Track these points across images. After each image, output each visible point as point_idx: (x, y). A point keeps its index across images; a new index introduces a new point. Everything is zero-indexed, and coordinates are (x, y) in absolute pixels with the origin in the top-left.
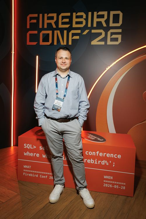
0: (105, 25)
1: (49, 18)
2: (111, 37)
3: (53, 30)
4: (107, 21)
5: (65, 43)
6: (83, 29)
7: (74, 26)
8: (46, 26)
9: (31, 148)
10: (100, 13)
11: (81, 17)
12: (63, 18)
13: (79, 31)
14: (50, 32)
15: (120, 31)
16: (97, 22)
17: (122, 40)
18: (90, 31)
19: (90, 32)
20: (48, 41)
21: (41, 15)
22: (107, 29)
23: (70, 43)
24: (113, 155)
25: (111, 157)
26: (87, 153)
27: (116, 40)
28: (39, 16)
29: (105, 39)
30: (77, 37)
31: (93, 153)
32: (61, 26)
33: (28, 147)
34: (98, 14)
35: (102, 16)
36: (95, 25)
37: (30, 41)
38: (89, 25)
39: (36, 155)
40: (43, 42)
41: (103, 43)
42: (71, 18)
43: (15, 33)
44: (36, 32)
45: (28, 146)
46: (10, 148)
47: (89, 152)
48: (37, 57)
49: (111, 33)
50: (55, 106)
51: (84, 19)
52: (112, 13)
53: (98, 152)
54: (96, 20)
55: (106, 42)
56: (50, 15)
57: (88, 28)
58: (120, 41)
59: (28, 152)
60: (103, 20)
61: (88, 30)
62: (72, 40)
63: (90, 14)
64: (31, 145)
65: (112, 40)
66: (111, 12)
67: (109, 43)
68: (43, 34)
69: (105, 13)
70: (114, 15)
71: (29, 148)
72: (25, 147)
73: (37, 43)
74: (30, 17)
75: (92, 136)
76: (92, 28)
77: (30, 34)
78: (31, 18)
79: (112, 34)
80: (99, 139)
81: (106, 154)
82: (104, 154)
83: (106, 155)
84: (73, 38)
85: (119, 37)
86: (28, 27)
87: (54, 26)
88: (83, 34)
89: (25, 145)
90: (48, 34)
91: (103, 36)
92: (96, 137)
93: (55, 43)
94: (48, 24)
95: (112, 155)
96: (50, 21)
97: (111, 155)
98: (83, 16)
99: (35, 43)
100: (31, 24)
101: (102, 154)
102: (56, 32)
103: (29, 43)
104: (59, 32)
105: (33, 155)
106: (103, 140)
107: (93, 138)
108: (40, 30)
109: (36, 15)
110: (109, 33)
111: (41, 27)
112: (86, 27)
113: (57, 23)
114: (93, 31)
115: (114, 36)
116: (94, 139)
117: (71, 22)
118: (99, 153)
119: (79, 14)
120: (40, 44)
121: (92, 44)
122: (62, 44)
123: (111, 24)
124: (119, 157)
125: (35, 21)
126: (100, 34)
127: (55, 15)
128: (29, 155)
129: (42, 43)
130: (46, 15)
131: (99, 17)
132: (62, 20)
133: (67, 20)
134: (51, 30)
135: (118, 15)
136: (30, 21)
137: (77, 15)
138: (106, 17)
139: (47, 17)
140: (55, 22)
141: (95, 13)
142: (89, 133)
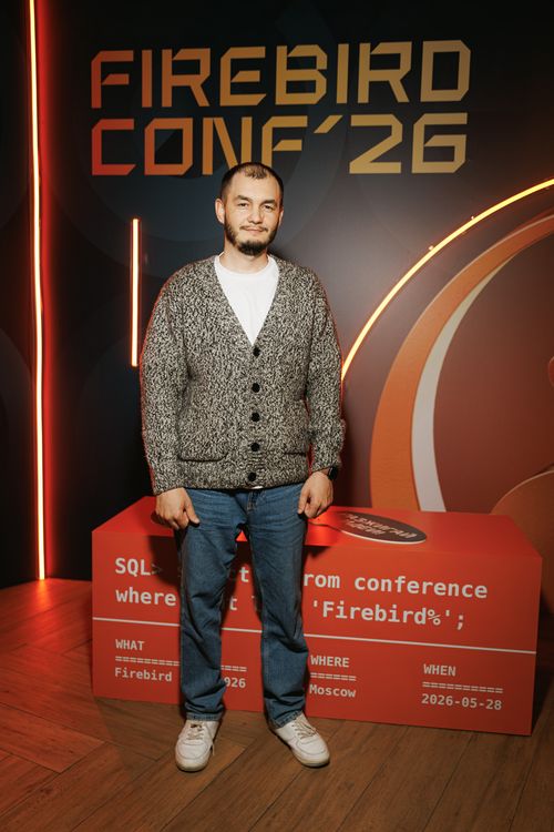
0: (401, 96)
1: (181, 68)
2: (429, 144)
3: (198, 115)
4: (412, 82)
6: (316, 113)
7: (283, 97)
8: (167, 101)
9: (143, 573)
10: (384, 48)
11: (310, 63)
12: (238, 66)
13: (301, 121)
14: (186, 125)
15: (461, 118)
16: (372, 84)
17: (467, 156)
18: (347, 119)
19: (344, 124)
20: (180, 161)
21: (147, 55)
24: (457, 586)
25: (450, 594)
26: (361, 584)
27: (446, 154)
28: (138, 57)
29: (402, 153)
30: (295, 145)
31: (383, 581)
32: (227, 99)
33: (133, 569)
34: (375, 52)
35: (392, 62)
36: (363, 97)
37: (105, 161)
38: (342, 98)
39: (161, 600)
40: (157, 161)
41: (394, 168)
42: (267, 67)
43: (42, 126)
44: (127, 124)
45: (133, 564)
46: (35, 587)
47: (367, 580)
48: (135, 223)
49: (427, 127)
51: (321, 71)
52: (431, 48)
53: (400, 578)
54: (367, 75)
55: (407, 165)
56: (185, 54)
57: (336, 109)
58: (460, 158)
59: (131, 588)
60: (394, 77)
61: (338, 118)
62: (275, 154)
63: (343, 50)
64: (143, 561)
65: (432, 154)
66: (426, 44)
67: (420, 166)
68: (158, 133)
69: (404, 49)
70: (436, 55)
71: (134, 573)
72: (121, 569)
73: (132, 166)
74: (103, 64)
76: (353, 107)
78: (108, 68)
79: (431, 131)
80: (398, 532)
81: (431, 584)
82: (425, 584)
83: (430, 589)
84: (277, 148)
85: (459, 143)
86: (96, 102)
87: (202, 101)
88: (318, 131)
89: (121, 562)
90: (178, 134)
91: (396, 138)
92: (386, 528)
93: (207, 169)
94: (175, 90)
95: (454, 589)
96: (183, 80)
97: (451, 586)
98: (315, 58)
99: (125, 169)
100: (107, 91)
101: (417, 586)
102: (207, 123)
103: (99, 168)
104: (220, 122)
105: (153, 600)
107: (377, 529)
108: (144, 117)
109: (127, 56)
110: (419, 129)
111: (147, 101)
112: (328, 105)
113: (212, 87)
114: (358, 120)
115: (438, 141)
116: (379, 532)
117: (267, 85)
118: (407, 581)
119: (301, 51)
120: (147, 173)
121: (352, 171)
123: (428, 94)
124: (480, 594)
125: (123, 79)
126: (385, 132)
127: (203, 55)
128: (137, 601)
129: (152, 168)
130: (167, 54)
131: (378, 62)
132: (233, 74)
133: (253, 76)
134: (188, 117)
135: (456, 55)
136: (103, 79)
137: (292, 54)
138: (406, 65)
139: (174, 63)
140: (205, 83)
141: (365, 50)
142: (354, 514)
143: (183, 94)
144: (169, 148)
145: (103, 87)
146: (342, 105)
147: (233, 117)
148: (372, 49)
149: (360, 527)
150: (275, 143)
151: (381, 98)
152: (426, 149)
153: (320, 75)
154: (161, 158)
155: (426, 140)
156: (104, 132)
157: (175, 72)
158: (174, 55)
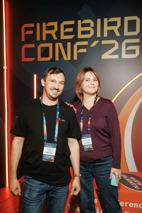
0: (118, 34)
1: (49, 28)
2: (127, 49)
3: (54, 42)
4: (121, 30)
5: (69, 58)
6: (90, 40)
7: (80, 36)
8: (44, 38)
10: (112, 20)
11: (88, 25)
12: (66, 27)
13: (86, 43)
14: (50, 45)
15: (137, 40)
16: (108, 31)
17: (140, 52)
19: (100, 43)
20: (48, 56)
21: (38, 25)
22: (121, 39)
23: (75, 58)
24: (137, 204)
25: (135, 207)
27: (133, 52)
28: (35, 25)
29: (118, 52)
30: (84, 50)
32: (63, 37)
34: (109, 21)
35: (114, 24)
36: (106, 35)
37: (26, 57)
38: (99, 35)
41: (116, 57)
42: (75, 27)
43: (7, 47)
44: (33, 46)
48: (35, 76)
49: (126, 44)
51: (92, 27)
52: (127, 19)
54: (106, 28)
55: (120, 55)
56: (50, 24)
57: (97, 39)
58: (137, 53)
60: (115, 29)
61: (98, 42)
62: (78, 53)
63: (99, 21)
65: (128, 52)
66: (125, 18)
67: (124, 56)
68: (42, 48)
69: (118, 20)
70: (129, 21)
73: (34, 58)
74: (25, 28)
76: (102, 38)
77: (26, 49)
78: (27, 29)
79: (128, 45)
81: (128, 203)
82: (126, 203)
83: (128, 205)
85: (137, 48)
86: (23, 39)
87: (55, 38)
88: (91, 46)
90: (48, 48)
91: (116, 47)
93: (57, 58)
94: (47, 35)
95: (136, 205)
96: (49, 32)
97: (135, 204)
98: (90, 23)
99: (32, 59)
101: (123, 204)
102: (57, 44)
103: (24, 59)
104: (61, 44)
108: (37, 43)
109: (32, 25)
110: (124, 44)
111: (38, 39)
113: (58, 33)
114: (104, 42)
115: (130, 48)
117: (75, 32)
118: (120, 202)
119: (85, 21)
120: (39, 60)
121: (102, 58)
122: (65, 58)
123: (126, 33)
125: (31, 32)
126: (113, 45)
127: (55, 24)
129: (40, 59)
130: (44, 24)
131: (110, 24)
132: (65, 29)
133: (71, 30)
134: (51, 43)
135: (135, 21)
136: (25, 32)
137: (83, 23)
138: (119, 24)
139: (46, 27)
140: (56, 32)
141: (106, 20)
143: (49, 36)
144: (45, 52)
145: (25, 35)
146: (99, 38)
147: (64, 43)
148: (108, 20)
150: (78, 50)
151: (111, 35)
152: (126, 51)
153: (91, 28)
154: (42, 56)
155: (126, 48)
156: (25, 48)
157: (47, 30)
158: (46, 24)
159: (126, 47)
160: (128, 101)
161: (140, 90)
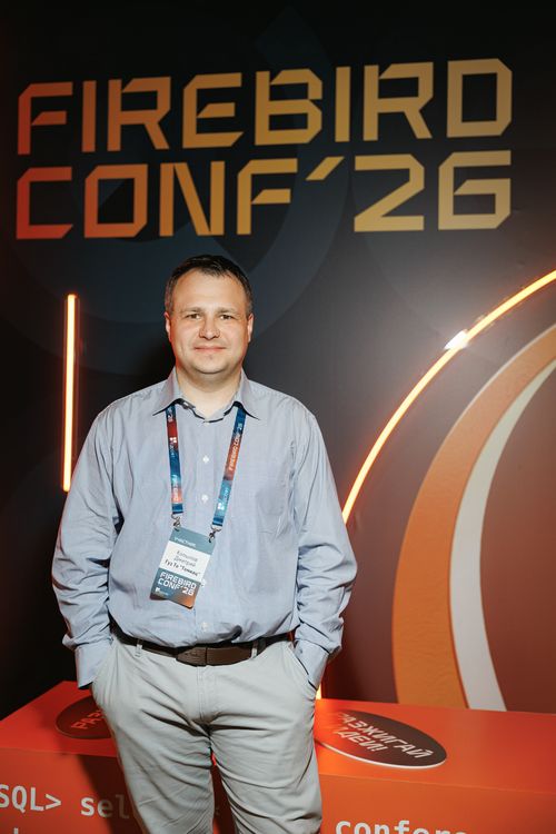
0: (421, 131)
1: (131, 102)
2: (461, 191)
3: (154, 160)
5: (218, 228)
6: (308, 155)
7: (264, 136)
8: (114, 144)
9: (34, 807)
10: (397, 71)
11: (300, 91)
12: (206, 97)
13: (289, 166)
14: (139, 173)
15: (503, 158)
16: (382, 117)
17: (514, 206)
19: (347, 165)
20: (129, 219)
21: (90, 88)
22: (433, 152)
23: (244, 227)
26: (345, 830)
27: (485, 204)
28: (78, 91)
29: (425, 203)
30: (281, 196)
32: (192, 139)
33: (19, 801)
34: (384, 76)
35: (408, 87)
36: (371, 132)
38: (342, 134)
40: (101, 221)
41: (415, 223)
42: (244, 99)
44: (64, 174)
45: (19, 793)
47: (353, 825)
48: (71, 300)
49: (457, 170)
50: (168, 576)
51: (315, 102)
52: (457, 70)
53: (402, 823)
54: (374, 106)
55: (432, 219)
56: (139, 85)
57: (336, 149)
58: (503, 209)
60: (411, 108)
61: (338, 160)
62: (254, 208)
63: (343, 75)
64: (33, 790)
65: (463, 205)
66: (451, 64)
67: (448, 220)
68: (102, 183)
69: (423, 72)
70: (467, 79)
71: (21, 807)
72: (3, 801)
73: (67, 228)
74: (34, 100)
75: (371, 730)
76: (357, 145)
77: (34, 186)
78: (39, 105)
79: (462, 175)
80: (406, 748)
84: (258, 200)
85: (501, 189)
86: (24, 147)
87: (160, 142)
88: (313, 177)
89: (3, 791)
90: (128, 184)
91: (416, 184)
92: (391, 739)
93: (166, 228)
94: (126, 129)
96: (135, 117)
98: (306, 85)
99: (58, 231)
100: (37, 132)
102: (166, 170)
103: (25, 230)
104: (183, 170)
106: (428, 753)
107: (378, 741)
108: (84, 165)
109: (65, 89)
110: (446, 172)
111: (89, 144)
112: (324, 143)
113: (172, 125)
114: (364, 163)
115: (472, 187)
116: (379, 747)
117: (244, 120)
118: (412, 828)
119: (287, 77)
120: (87, 235)
121: (358, 228)
122: (201, 228)
123: (456, 127)
125: (58, 118)
126: (402, 177)
127: (162, 86)
129: (94, 229)
130: (115, 86)
131: (389, 89)
132: (200, 108)
133: (226, 110)
134: (143, 162)
135: (491, 79)
136: (33, 119)
137: (275, 82)
138: (426, 92)
139: (124, 96)
140: (165, 118)
141: (371, 74)
142: (352, 713)
143: (135, 135)
144: (117, 203)
145: (34, 129)
146: (342, 144)
147: (199, 162)
148: (381, 73)
149: (354, 737)
150: (255, 193)
151: (394, 133)
152: (456, 198)
153: (312, 105)
154: (105, 217)
155: (456, 188)
156: (32, 184)
157: (125, 108)
158: (124, 86)
159: (457, 185)
160: (467, 410)
161: (515, 361)
